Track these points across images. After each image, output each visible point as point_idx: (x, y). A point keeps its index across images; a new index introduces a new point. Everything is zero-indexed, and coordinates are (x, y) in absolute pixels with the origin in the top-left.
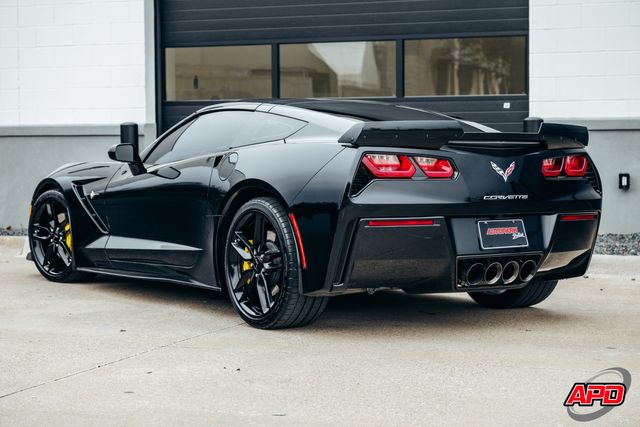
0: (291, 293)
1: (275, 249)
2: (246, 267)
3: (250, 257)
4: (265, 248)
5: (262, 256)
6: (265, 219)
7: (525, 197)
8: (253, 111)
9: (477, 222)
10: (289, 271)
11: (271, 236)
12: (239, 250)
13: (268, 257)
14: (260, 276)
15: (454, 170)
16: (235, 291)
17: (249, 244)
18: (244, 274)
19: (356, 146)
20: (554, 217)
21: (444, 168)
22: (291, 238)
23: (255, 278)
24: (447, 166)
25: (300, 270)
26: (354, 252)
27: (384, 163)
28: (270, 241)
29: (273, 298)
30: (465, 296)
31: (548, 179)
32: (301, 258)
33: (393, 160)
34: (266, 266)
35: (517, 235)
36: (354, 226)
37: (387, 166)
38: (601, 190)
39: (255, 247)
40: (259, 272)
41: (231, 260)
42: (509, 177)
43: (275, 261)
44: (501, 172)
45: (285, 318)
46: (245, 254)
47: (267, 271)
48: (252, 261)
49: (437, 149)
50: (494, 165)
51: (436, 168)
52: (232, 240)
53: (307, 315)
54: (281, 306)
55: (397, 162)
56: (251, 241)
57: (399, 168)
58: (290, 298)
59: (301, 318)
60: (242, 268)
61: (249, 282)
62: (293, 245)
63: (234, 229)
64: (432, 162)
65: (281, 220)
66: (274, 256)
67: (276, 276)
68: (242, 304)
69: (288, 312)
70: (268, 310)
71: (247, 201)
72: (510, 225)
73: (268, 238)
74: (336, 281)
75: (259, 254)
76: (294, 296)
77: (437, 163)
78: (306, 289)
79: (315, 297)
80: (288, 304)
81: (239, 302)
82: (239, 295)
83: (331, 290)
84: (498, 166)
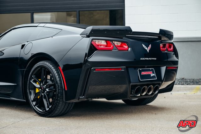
0: (60, 101)
1: (50, 83)
2: (37, 91)
3: (39, 87)
4: (46, 82)
5: (45, 86)
6: (46, 70)
7: (155, 59)
8: (37, 26)
9: (137, 70)
10: (59, 92)
11: (49, 77)
12: (34, 84)
13: (48, 86)
14: (44, 95)
15: (128, 47)
16: (32, 101)
17: (39, 81)
18: (36, 94)
19: (88, 36)
20: (165, 67)
21: (124, 46)
22: (59, 77)
23: (42, 96)
24: (126, 45)
25: (64, 91)
26: (89, 82)
27: (100, 44)
28: (48, 79)
29: (51, 104)
30: (120, 101)
31: (163, 52)
32: (64, 86)
33: (104, 43)
34: (47, 90)
35: (152, 75)
36: (89, 72)
37: (101, 45)
38: (178, 57)
39: (41, 82)
40: (44, 93)
41: (30, 88)
42: (149, 51)
43: (51, 88)
44: (146, 48)
45: (57, 112)
46: (37, 85)
47: (47, 92)
48: (40, 88)
49: (122, 38)
50: (144, 45)
51: (121, 46)
52: (31, 79)
53: (66, 110)
54: (55, 107)
55: (105, 44)
56: (40, 80)
57: (106, 46)
58: (59, 104)
59: (63, 112)
60: (35, 91)
61: (39, 97)
62: (60, 80)
63: (32, 75)
64: (119, 44)
65: (54, 70)
66: (50, 85)
67: (51, 94)
68: (36, 107)
69: (58, 110)
70: (48, 109)
71: (38, 62)
72: (149, 70)
73: (48, 78)
74: (80, 95)
75: (44, 85)
76: (61, 103)
77: (121, 44)
78: (67, 99)
79: (69, 103)
80: (58, 106)
81: (34, 106)
82: (34, 103)
83: (78, 100)
84: (145, 46)
